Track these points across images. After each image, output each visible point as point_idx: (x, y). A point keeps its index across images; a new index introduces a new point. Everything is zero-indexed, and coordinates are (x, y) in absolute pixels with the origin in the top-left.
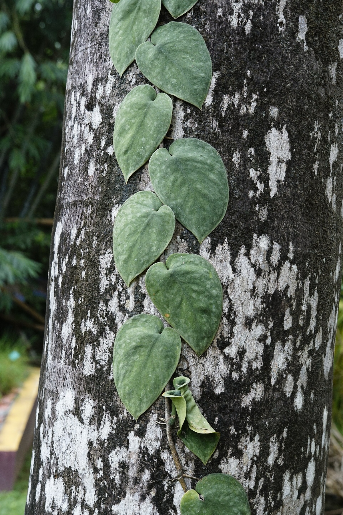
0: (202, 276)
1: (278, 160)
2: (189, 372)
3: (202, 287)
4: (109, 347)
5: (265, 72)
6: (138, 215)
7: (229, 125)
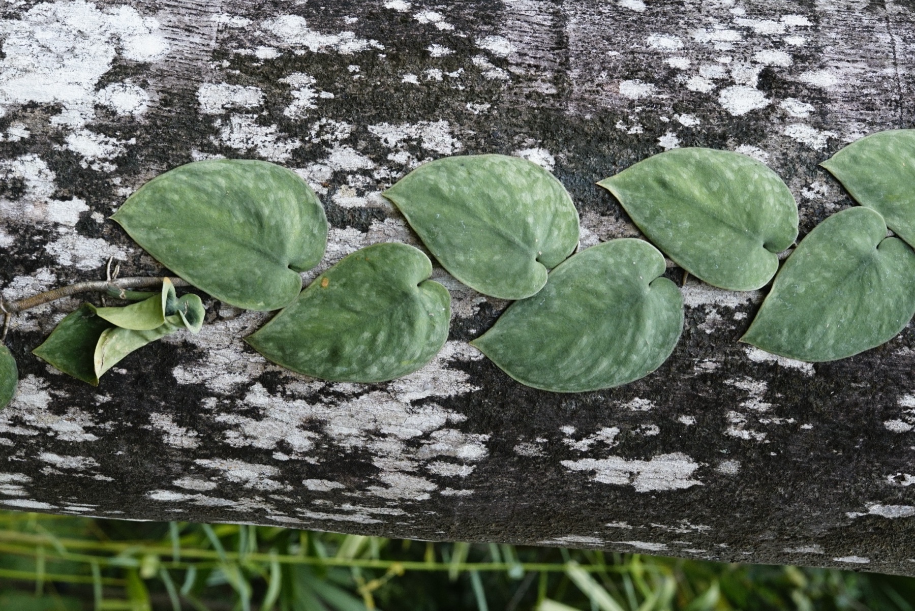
0: (405, 349)
1: (635, 472)
2: (214, 320)
3: (383, 349)
4: (259, 150)
5: (808, 453)
6: (530, 220)
7: (706, 392)
